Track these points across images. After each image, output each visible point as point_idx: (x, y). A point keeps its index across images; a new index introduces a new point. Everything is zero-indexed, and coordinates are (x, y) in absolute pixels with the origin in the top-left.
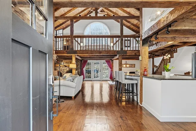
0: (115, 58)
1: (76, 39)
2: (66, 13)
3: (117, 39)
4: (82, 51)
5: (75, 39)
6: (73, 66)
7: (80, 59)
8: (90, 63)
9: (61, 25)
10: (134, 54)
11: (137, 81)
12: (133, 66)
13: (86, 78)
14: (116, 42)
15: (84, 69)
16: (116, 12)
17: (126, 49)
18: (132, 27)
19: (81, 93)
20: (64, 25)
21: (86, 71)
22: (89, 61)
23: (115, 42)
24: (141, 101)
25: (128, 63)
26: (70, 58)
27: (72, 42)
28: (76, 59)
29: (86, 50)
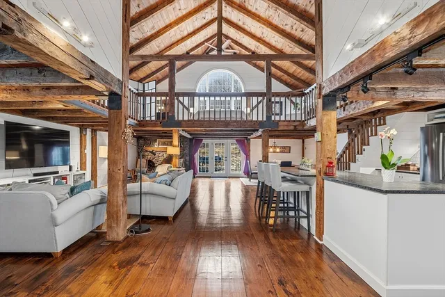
0: (254, 136)
1: (181, 98)
2: (163, 50)
3: (260, 98)
4: (191, 123)
5: (178, 99)
6: (174, 150)
7: (189, 136)
8: (207, 145)
9: (154, 73)
10: (292, 128)
11: (309, 187)
12: (286, 150)
13: (200, 171)
14: (258, 103)
15: (197, 156)
16: (256, 50)
17: (277, 118)
18: (285, 77)
19: (189, 204)
20: (159, 75)
21: (200, 158)
22: (205, 141)
23: (255, 103)
24: (320, 232)
25: (277, 144)
26: (169, 136)
27: (172, 105)
28: (181, 137)
29: (198, 120)
